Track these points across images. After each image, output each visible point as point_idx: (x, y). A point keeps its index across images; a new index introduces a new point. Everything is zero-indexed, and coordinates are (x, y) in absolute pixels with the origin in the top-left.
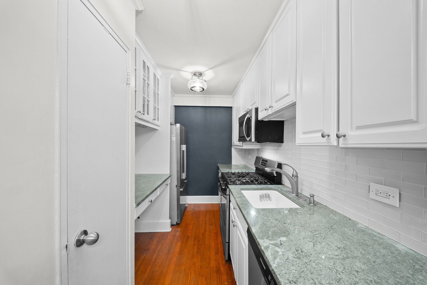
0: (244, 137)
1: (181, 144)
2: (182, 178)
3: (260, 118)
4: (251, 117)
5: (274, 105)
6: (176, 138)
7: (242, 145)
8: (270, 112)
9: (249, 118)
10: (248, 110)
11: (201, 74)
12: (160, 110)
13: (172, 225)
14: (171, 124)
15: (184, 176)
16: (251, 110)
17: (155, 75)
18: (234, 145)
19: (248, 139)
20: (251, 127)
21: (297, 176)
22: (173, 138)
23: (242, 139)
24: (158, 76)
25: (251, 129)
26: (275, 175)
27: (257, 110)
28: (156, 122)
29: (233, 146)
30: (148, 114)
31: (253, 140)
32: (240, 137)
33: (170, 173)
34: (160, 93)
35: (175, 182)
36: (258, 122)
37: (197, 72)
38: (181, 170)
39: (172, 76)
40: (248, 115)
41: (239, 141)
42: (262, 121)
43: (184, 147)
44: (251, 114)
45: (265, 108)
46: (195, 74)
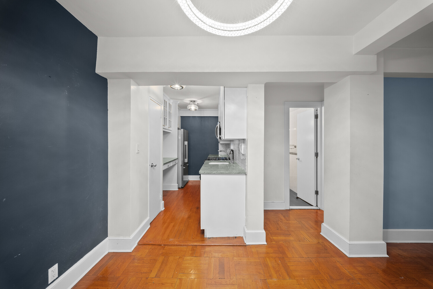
1: (184, 141)
2: (185, 162)
6: (181, 137)
11: (194, 101)
12: (172, 122)
13: (179, 188)
14: (178, 129)
15: (186, 161)
17: (169, 104)
22: (179, 137)
24: (171, 104)
28: (170, 129)
30: (166, 125)
33: (178, 157)
34: (172, 112)
35: (180, 163)
38: (184, 157)
39: (179, 102)
43: (186, 143)
46: (191, 101)
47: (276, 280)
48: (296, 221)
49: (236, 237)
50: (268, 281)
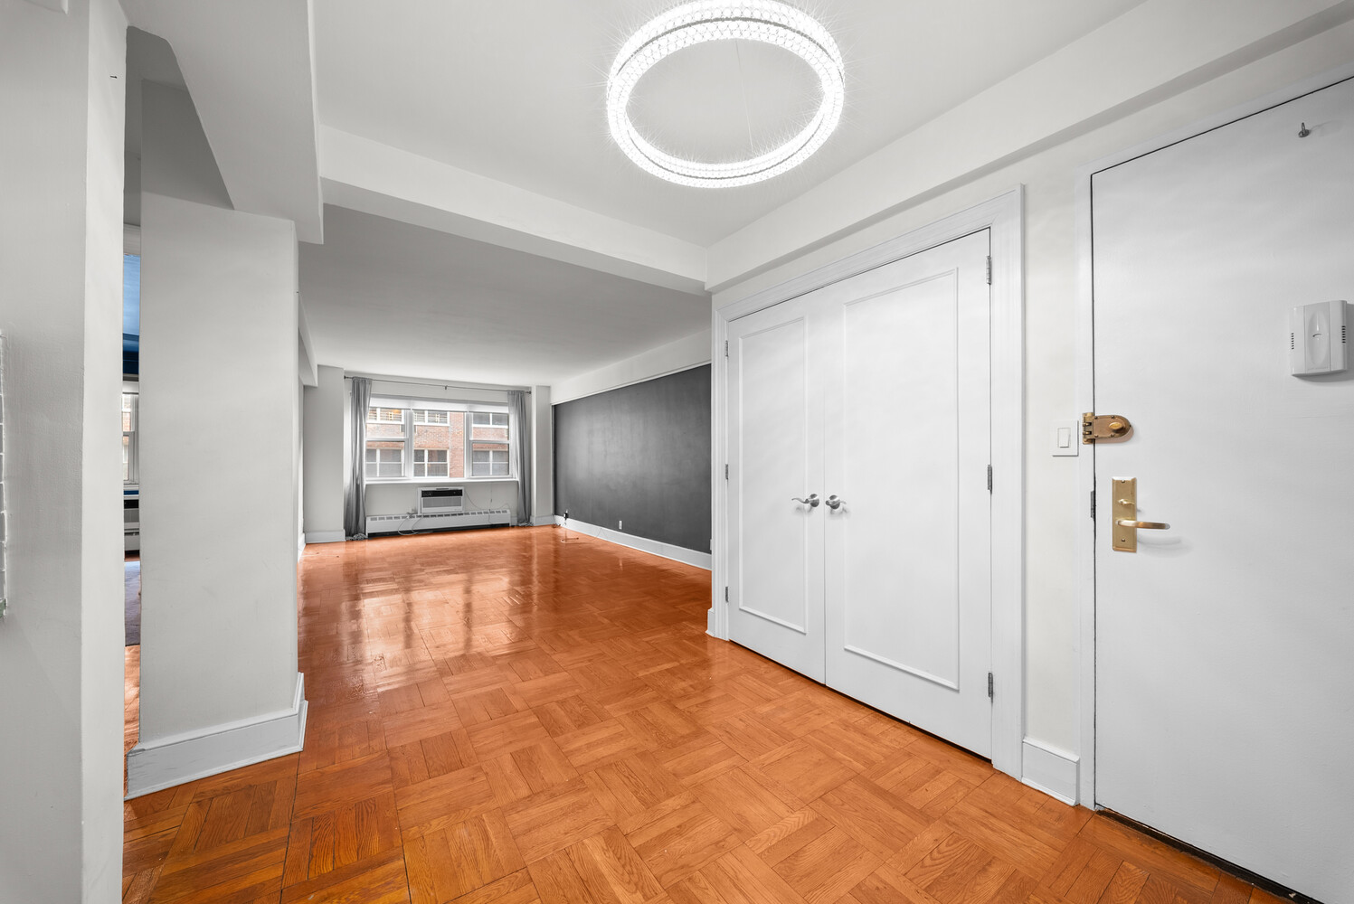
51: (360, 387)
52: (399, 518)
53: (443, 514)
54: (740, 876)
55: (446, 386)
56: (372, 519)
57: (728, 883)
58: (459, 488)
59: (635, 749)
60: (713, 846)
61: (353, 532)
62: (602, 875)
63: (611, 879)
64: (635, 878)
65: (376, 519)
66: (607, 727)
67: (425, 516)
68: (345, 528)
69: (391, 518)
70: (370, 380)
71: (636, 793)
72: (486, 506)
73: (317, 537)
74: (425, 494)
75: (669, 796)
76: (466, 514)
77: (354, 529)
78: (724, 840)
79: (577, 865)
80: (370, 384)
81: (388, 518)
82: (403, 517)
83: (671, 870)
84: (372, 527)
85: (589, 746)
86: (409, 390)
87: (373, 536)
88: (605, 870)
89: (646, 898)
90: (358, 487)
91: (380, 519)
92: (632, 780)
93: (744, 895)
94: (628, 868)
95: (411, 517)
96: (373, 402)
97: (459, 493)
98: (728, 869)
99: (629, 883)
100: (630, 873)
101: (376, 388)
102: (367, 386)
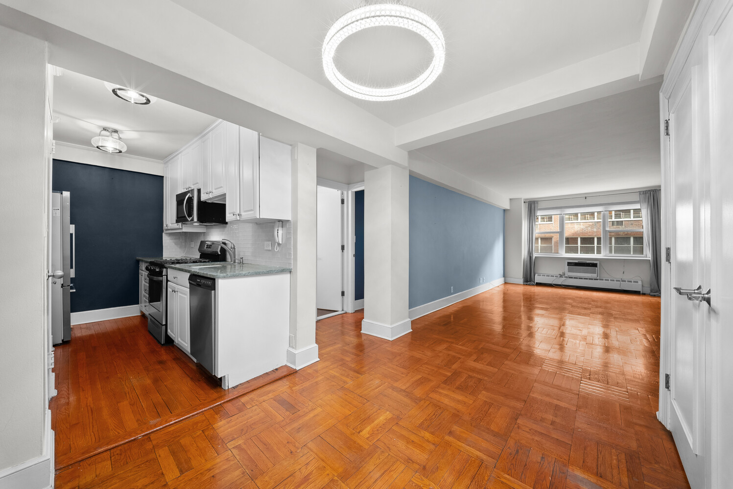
0: (185, 217)
2: (69, 275)
3: (203, 199)
4: (193, 197)
5: (214, 191)
6: (63, 213)
7: (181, 227)
8: (211, 196)
9: (191, 197)
10: (190, 189)
11: (116, 131)
15: (72, 274)
16: (193, 190)
18: (166, 230)
19: (189, 219)
20: (193, 207)
21: (234, 248)
22: (55, 211)
23: (181, 219)
25: (193, 209)
26: (219, 253)
27: (199, 191)
29: (164, 231)
31: (195, 219)
32: (178, 217)
36: (200, 203)
37: (109, 128)
40: (189, 194)
41: (177, 222)
42: (205, 203)
43: (72, 229)
44: (193, 193)
45: (206, 191)
46: (105, 129)
47: (351, 383)
48: (332, 330)
49: (276, 369)
50: (345, 387)
51: (532, 206)
52: (553, 276)
53: (583, 277)
54: (392, 473)
55: (586, 197)
56: (538, 275)
57: (386, 468)
58: (595, 262)
59: (458, 412)
60: (407, 458)
61: (528, 280)
62: (373, 422)
63: (373, 425)
64: (375, 432)
65: (540, 275)
66: (466, 397)
67: (570, 278)
68: (524, 277)
69: (549, 276)
70: (537, 202)
71: (426, 420)
72: (619, 276)
73: (510, 280)
74: (569, 264)
75: (432, 433)
76: (600, 279)
77: (528, 279)
78: (413, 462)
79: (375, 414)
80: (537, 203)
81: (547, 276)
82: (556, 276)
83: (385, 444)
84: (538, 279)
85: (446, 395)
86: (560, 203)
87: (539, 284)
88: (376, 422)
89: (367, 438)
90: (530, 257)
91: (542, 275)
92: (434, 417)
93: (381, 476)
94: (380, 429)
95: (561, 277)
96: (539, 213)
97: (595, 265)
98: (395, 467)
99: (373, 431)
100: (378, 430)
101: (541, 205)
102: (536, 204)
